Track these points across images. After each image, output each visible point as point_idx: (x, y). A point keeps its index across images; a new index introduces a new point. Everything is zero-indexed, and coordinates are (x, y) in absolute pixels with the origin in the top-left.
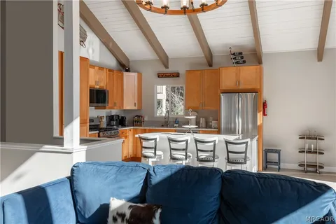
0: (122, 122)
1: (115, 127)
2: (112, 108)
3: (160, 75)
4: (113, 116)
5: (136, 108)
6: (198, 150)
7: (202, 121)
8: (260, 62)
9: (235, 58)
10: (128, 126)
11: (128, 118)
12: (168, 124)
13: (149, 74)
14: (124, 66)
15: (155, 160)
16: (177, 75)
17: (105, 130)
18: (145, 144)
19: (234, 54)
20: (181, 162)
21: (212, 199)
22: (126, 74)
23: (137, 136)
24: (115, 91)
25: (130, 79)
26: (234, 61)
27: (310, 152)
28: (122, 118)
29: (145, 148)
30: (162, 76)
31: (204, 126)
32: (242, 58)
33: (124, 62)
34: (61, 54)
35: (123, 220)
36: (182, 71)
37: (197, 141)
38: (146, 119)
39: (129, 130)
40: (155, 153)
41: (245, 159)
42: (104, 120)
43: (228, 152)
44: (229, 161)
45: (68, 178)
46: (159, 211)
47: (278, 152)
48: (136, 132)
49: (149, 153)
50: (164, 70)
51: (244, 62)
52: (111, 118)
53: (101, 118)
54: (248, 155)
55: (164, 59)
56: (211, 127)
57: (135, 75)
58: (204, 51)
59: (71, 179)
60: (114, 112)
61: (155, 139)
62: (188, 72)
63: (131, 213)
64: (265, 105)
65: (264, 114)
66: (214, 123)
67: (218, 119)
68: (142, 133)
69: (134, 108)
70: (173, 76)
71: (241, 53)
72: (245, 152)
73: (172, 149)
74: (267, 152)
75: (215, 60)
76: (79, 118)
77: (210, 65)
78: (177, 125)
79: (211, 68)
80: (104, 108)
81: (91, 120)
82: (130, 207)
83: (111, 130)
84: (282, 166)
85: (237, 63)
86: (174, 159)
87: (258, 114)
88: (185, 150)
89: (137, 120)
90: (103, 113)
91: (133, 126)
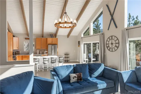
1: (15, 56)
3: (26, 39)
6: (52, 60)
13: (22, 38)
18: (36, 60)
20: (47, 64)
22: (14, 38)
26: (50, 36)
32: (53, 36)
38: (20, 52)
49: (37, 63)
50: (27, 37)
57: (17, 38)
61: (39, 59)
62: (37, 38)
69: (17, 49)
73: (44, 61)
75: (44, 36)
77: (43, 37)
88: (48, 61)
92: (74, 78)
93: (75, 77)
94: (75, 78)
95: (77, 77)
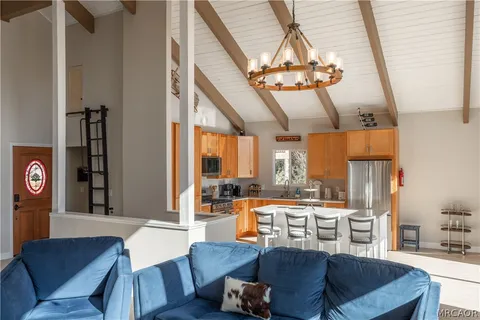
0: (236, 192)
1: (229, 198)
2: (226, 177)
3: (279, 139)
4: (226, 185)
5: (252, 176)
6: (318, 227)
7: (327, 191)
8: (395, 124)
9: (364, 120)
10: (243, 197)
11: (243, 187)
12: (287, 195)
13: (267, 137)
14: (239, 129)
15: (272, 236)
16: (298, 139)
17: (218, 201)
18: (260, 219)
19: (363, 115)
20: (299, 240)
21: (318, 281)
22: (240, 138)
23: (252, 210)
24: (229, 157)
25: (245, 144)
26: (363, 123)
27: (454, 229)
28: (237, 187)
29: (261, 223)
30: (281, 140)
31: (329, 196)
32: (373, 120)
33: (239, 125)
34: (174, 125)
35: (237, 296)
36: (304, 134)
37: (317, 217)
38: (263, 189)
39: (244, 201)
40: (272, 229)
41: (371, 238)
42: (217, 190)
43: (352, 230)
44: (353, 240)
45: (187, 256)
46: (269, 289)
47: (416, 229)
48: (251, 204)
49: (265, 229)
50: (283, 133)
51: (375, 125)
52: (224, 188)
53: (214, 188)
54: (374, 233)
55: (283, 120)
56: (337, 199)
57: (251, 138)
58: (328, 112)
59: (190, 257)
60: (227, 181)
61: (272, 215)
62: (312, 135)
63: (244, 290)
64: (401, 174)
65: (400, 184)
66: (341, 195)
67: (345, 189)
68: (258, 206)
69: (249, 176)
70: (294, 140)
71: (371, 115)
72: (371, 231)
73: (289, 225)
74: (402, 228)
75: (342, 122)
76: (193, 186)
77: (337, 127)
78: (298, 196)
79: (337, 131)
80: (217, 177)
81: (204, 191)
82: (243, 285)
83: (223, 201)
84: (421, 244)
85: (367, 125)
86: (292, 236)
87: (392, 182)
88: (305, 226)
89: (253, 190)
90: (215, 182)
91: (249, 196)
92: (230, 296)
93: (236, 293)
94: (234, 296)
95: (241, 293)
